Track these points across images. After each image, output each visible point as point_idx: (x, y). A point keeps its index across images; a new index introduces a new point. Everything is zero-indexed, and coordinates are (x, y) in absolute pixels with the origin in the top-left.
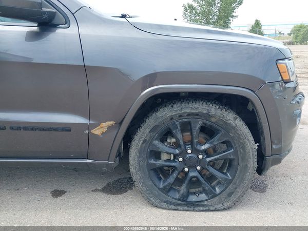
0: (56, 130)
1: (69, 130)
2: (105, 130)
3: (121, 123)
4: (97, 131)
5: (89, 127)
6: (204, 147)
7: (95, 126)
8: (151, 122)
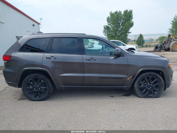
0: (118, 78)
1: (122, 78)
2: (130, 78)
3: (134, 76)
4: (128, 79)
5: (127, 78)
6: (152, 82)
7: (128, 78)
8: (140, 77)
